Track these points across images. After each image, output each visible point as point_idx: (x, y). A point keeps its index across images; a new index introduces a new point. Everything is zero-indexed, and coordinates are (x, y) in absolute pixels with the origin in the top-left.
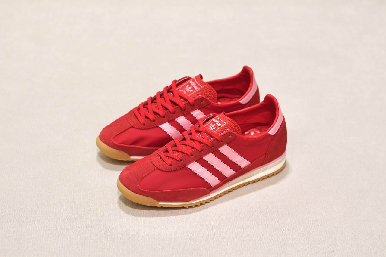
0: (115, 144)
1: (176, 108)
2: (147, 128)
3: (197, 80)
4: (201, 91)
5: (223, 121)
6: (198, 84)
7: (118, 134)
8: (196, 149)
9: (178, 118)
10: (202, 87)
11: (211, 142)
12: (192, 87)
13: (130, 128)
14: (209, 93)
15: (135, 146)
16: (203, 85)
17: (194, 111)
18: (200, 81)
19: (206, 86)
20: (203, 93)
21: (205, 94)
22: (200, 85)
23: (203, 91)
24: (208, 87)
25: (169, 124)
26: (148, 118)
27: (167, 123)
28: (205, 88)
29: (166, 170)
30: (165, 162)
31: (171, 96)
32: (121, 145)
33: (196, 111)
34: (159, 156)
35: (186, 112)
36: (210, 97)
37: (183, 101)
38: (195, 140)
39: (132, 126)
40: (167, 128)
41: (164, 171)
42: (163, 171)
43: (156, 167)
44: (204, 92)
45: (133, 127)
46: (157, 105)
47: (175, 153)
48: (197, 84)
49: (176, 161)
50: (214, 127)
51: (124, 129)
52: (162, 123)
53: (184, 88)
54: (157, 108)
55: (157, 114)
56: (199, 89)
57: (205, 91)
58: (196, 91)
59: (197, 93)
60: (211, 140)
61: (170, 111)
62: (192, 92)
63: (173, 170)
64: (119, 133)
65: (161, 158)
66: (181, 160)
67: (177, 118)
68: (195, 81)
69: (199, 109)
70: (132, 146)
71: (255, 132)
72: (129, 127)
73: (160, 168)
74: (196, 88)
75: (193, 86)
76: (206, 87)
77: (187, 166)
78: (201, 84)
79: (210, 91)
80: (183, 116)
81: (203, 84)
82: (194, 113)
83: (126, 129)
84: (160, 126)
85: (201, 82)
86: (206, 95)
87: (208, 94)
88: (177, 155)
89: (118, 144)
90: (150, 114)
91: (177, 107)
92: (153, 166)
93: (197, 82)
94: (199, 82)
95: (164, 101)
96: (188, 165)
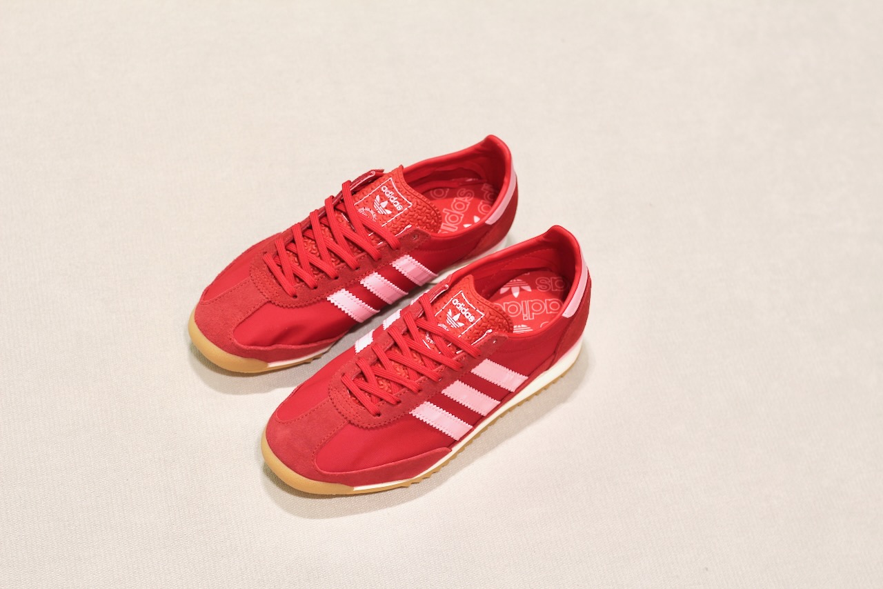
0: (238, 347)
1: (360, 258)
2: (301, 304)
3: (399, 184)
4: (410, 213)
5: (478, 310)
6: (402, 197)
7: (240, 321)
8: (429, 378)
9: (367, 277)
10: (410, 203)
11: (457, 361)
12: (389, 201)
13: (265, 304)
14: (427, 216)
15: (281, 346)
16: (412, 198)
17: (397, 260)
18: (405, 190)
19: (418, 200)
20: (415, 217)
21: (418, 220)
22: (406, 200)
23: (414, 213)
24: (423, 204)
25: (348, 292)
26: (301, 280)
27: (344, 290)
28: (419, 207)
29: (369, 427)
30: (362, 405)
31: (345, 222)
32: (252, 347)
33: (401, 258)
34: (348, 388)
35: (381, 264)
36: (428, 223)
37: (372, 237)
38: (423, 355)
39: (267, 300)
40: (344, 300)
41: (364, 427)
42: (362, 427)
43: (346, 418)
44: (416, 215)
45: (270, 302)
46: (316, 246)
47: (381, 383)
48: (400, 197)
49: (388, 406)
50: (459, 320)
51: (253, 310)
52: (333, 290)
53: (370, 203)
54: (318, 254)
55: (320, 271)
56: (406, 209)
57: (418, 213)
58: (399, 214)
59: (402, 219)
60: (457, 357)
61: (347, 265)
62: (390, 216)
63: (382, 424)
64: (244, 318)
65: (350, 392)
66: (399, 402)
67: (364, 278)
68: (393, 188)
69: (408, 254)
70: (274, 347)
71: (521, 290)
72: (263, 302)
73: (356, 422)
74: (399, 207)
75: (392, 201)
76: (420, 203)
77: (410, 413)
78: (409, 197)
79: (427, 211)
80: (377, 273)
81: (413, 196)
82: (398, 264)
83: (257, 307)
84: (329, 299)
85: (408, 193)
86: (420, 221)
87: (425, 218)
88: (386, 388)
89: (245, 347)
90: (305, 272)
91: (364, 256)
92: (339, 415)
93: (399, 191)
94: (403, 192)
95: (331, 236)
96: (413, 411)
